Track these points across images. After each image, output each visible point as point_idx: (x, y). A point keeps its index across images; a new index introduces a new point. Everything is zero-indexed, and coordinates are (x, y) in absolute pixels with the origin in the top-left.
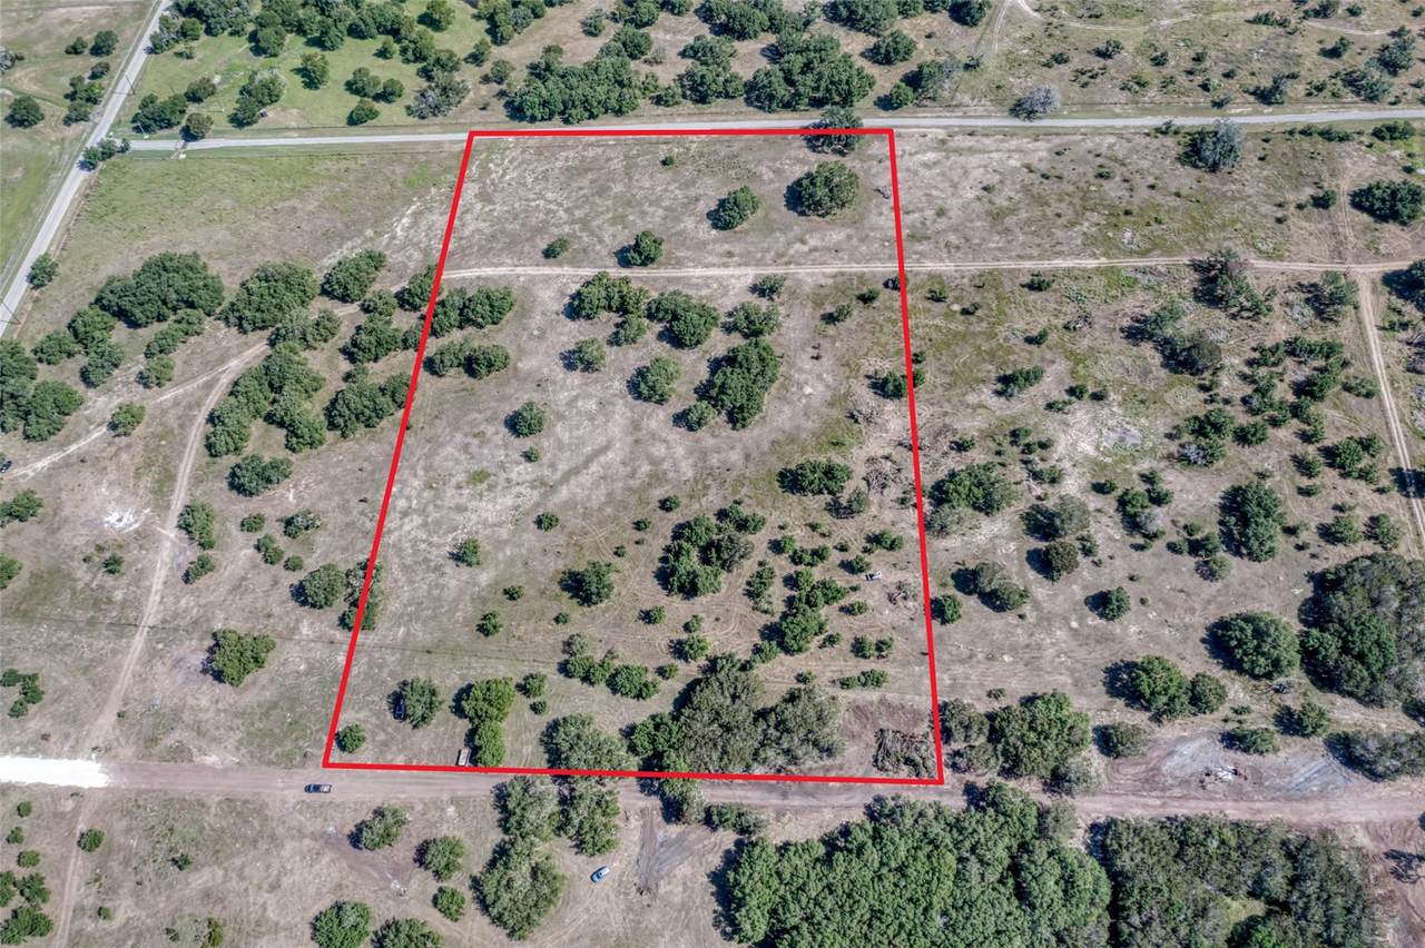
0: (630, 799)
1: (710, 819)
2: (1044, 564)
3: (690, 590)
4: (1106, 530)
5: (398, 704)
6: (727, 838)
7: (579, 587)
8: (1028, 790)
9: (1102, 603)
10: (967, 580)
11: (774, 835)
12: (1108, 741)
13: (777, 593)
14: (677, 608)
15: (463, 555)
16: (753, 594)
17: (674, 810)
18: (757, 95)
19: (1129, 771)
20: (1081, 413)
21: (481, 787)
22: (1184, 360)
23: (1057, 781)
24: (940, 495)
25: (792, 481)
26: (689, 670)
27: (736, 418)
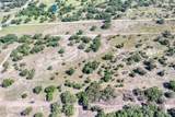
0: (77, 106)
3: (88, 72)
5: (34, 91)
6: (96, 113)
7: (69, 73)
8: (154, 103)
9: (160, 74)
12: (167, 95)
13: (103, 73)
14: (86, 76)
15: (49, 69)
16: (99, 73)
17: (85, 108)
21: (48, 104)
22: (164, 43)
23: (159, 102)
24: (129, 59)
25: (105, 58)
26: (88, 85)
27: (95, 50)
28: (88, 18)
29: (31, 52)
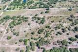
0: (36, 47)
1: (42, 48)
2: (63, 32)
3: (40, 33)
4: (67, 30)
5: (20, 41)
6: (43, 50)
7: (32, 33)
8: (64, 46)
9: (68, 34)
10: (58, 33)
11: (46, 49)
12: (69, 43)
14: (39, 35)
16: (44, 34)
17: (39, 48)
18: (43, 8)
19: (71, 45)
20: (64, 23)
21: (25, 46)
22: (71, 20)
23: (66, 46)
24: (56, 28)
25: (46, 27)
26: (40, 39)
27: (43, 24)
28: (40, 7)
29: (17, 24)
